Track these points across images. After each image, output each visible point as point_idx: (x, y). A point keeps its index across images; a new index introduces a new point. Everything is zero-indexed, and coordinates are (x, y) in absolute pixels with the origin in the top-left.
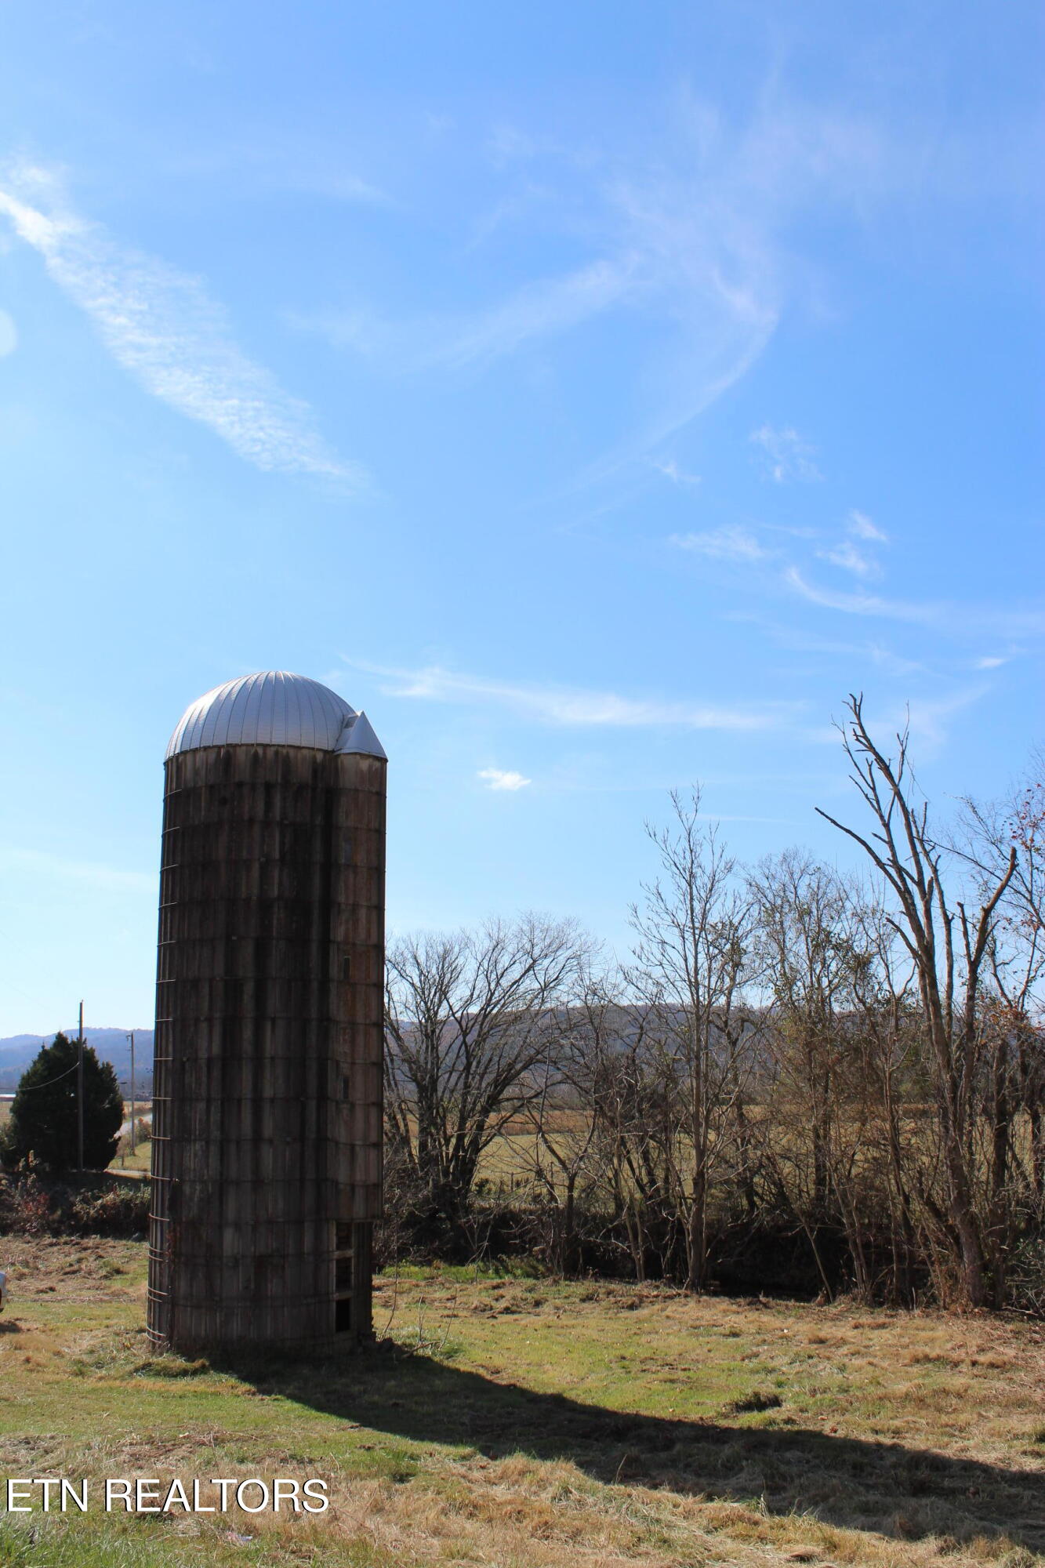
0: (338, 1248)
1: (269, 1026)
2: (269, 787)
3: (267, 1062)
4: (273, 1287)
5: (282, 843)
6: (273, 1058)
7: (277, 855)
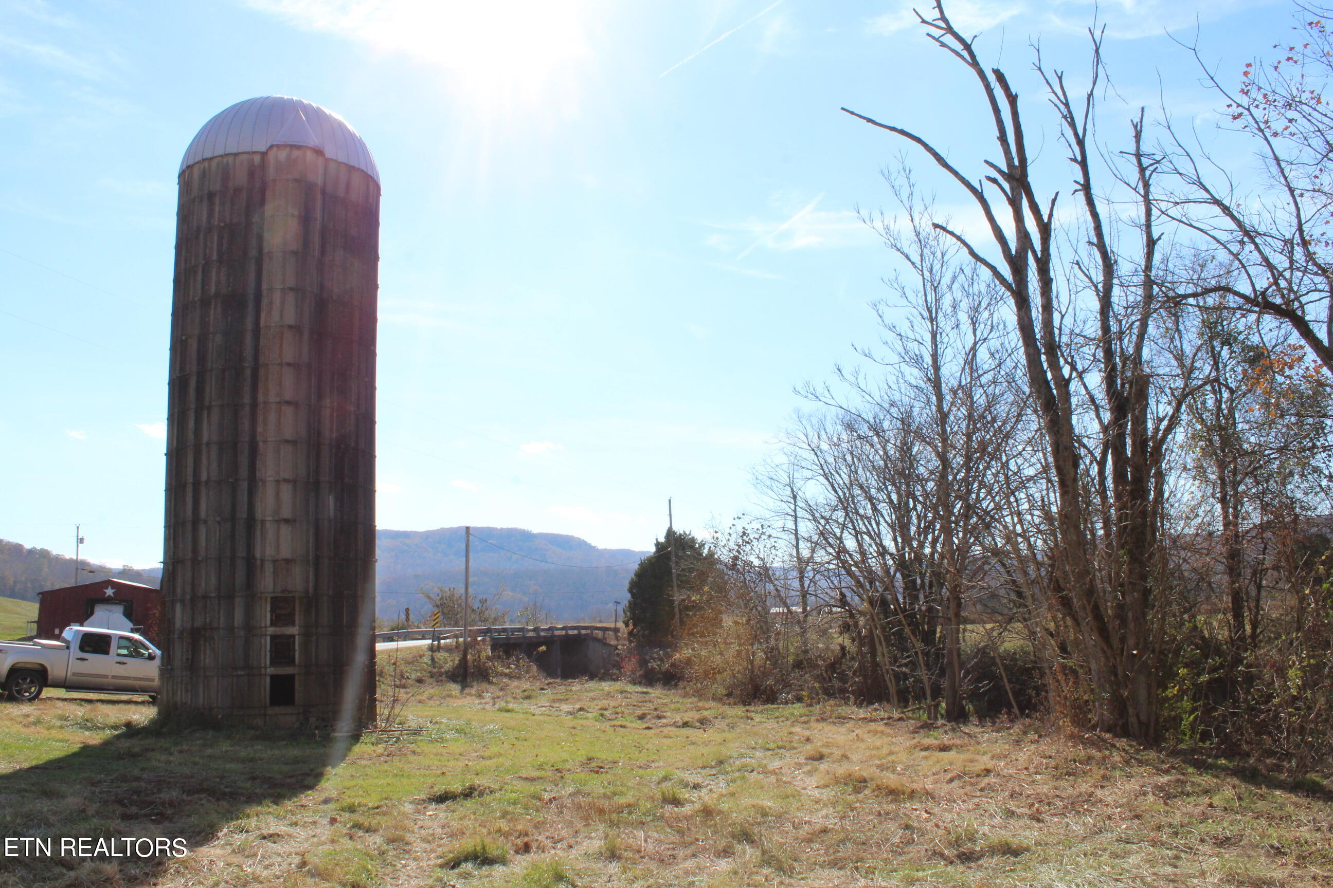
0: (273, 624)
1: (205, 413)
2: (211, 196)
3: (204, 448)
4: (206, 658)
5: (220, 244)
6: (208, 444)
7: (215, 257)
